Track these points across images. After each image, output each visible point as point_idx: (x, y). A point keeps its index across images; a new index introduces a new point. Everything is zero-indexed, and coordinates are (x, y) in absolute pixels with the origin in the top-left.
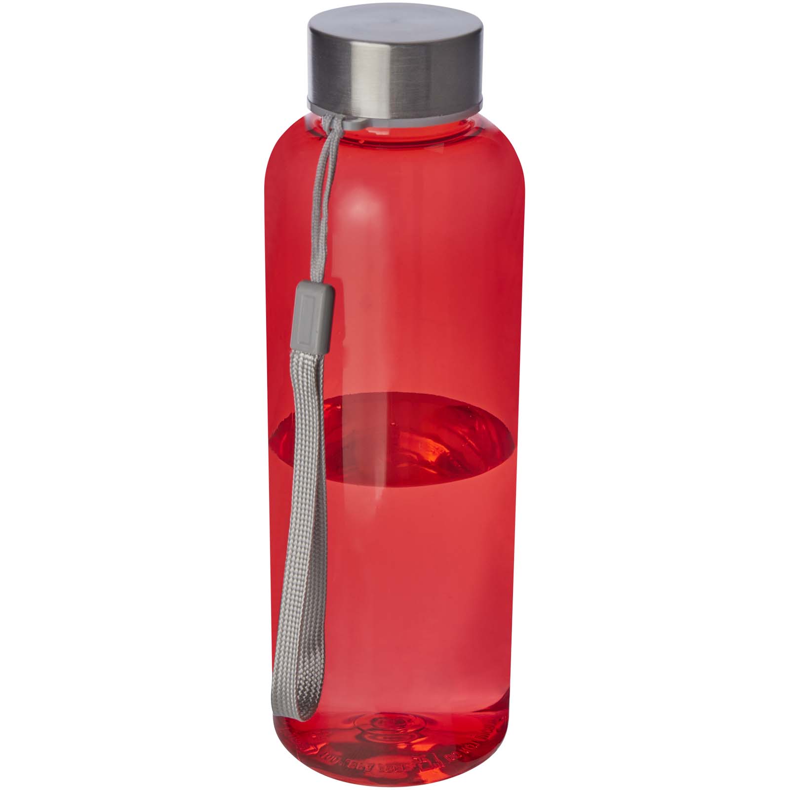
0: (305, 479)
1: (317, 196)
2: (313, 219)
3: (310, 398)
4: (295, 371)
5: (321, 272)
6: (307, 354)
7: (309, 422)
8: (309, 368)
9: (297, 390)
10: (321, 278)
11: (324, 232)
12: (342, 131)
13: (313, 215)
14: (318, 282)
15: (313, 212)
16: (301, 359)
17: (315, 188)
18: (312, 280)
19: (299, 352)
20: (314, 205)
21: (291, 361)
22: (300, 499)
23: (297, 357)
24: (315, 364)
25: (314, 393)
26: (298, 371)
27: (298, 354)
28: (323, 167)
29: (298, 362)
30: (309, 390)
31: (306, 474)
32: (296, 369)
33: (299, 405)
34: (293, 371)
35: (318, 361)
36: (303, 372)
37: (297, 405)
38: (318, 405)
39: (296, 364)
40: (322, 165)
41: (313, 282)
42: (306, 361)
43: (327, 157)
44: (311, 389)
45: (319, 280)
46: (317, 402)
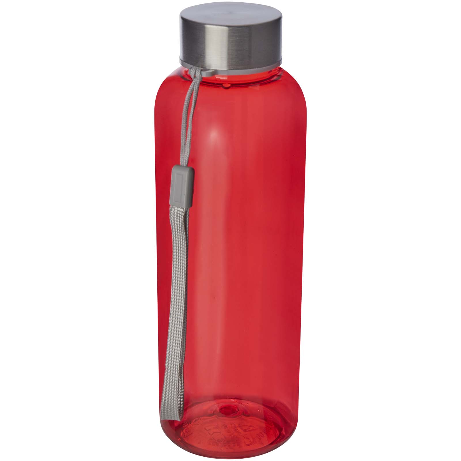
0: (179, 282)
1: (184, 116)
2: (182, 129)
3: (181, 234)
4: (173, 218)
5: (186, 160)
6: (179, 208)
7: (181, 248)
8: (181, 216)
9: (174, 229)
10: (186, 164)
11: (189, 137)
12: (201, 77)
13: (182, 127)
14: (184, 165)
15: (182, 125)
16: (176, 211)
17: (183, 111)
18: (181, 165)
19: (174, 207)
20: (183, 121)
21: (170, 212)
22: (176, 294)
23: (173, 210)
24: (184, 214)
25: (183, 231)
26: (174, 218)
27: (174, 208)
28: (189, 99)
29: (174, 213)
30: (181, 229)
31: (179, 279)
32: (173, 217)
33: (175, 238)
34: (171, 218)
35: (186, 212)
36: (177, 219)
37: (173, 238)
38: (186, 238)
39: (173, 214)
40: (188, 98)
41: (182, 166)
42: (179, 212)
43: (191, 93)
44: (182, 229)
45: (185, 165)
46: (185, 236)
